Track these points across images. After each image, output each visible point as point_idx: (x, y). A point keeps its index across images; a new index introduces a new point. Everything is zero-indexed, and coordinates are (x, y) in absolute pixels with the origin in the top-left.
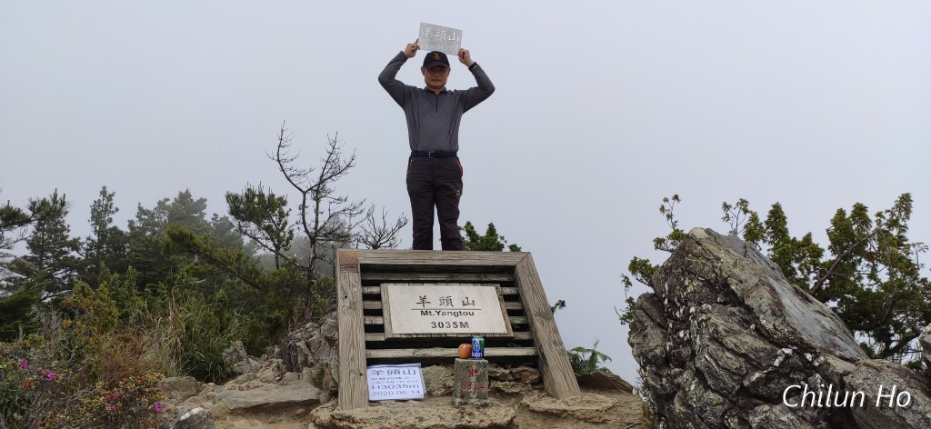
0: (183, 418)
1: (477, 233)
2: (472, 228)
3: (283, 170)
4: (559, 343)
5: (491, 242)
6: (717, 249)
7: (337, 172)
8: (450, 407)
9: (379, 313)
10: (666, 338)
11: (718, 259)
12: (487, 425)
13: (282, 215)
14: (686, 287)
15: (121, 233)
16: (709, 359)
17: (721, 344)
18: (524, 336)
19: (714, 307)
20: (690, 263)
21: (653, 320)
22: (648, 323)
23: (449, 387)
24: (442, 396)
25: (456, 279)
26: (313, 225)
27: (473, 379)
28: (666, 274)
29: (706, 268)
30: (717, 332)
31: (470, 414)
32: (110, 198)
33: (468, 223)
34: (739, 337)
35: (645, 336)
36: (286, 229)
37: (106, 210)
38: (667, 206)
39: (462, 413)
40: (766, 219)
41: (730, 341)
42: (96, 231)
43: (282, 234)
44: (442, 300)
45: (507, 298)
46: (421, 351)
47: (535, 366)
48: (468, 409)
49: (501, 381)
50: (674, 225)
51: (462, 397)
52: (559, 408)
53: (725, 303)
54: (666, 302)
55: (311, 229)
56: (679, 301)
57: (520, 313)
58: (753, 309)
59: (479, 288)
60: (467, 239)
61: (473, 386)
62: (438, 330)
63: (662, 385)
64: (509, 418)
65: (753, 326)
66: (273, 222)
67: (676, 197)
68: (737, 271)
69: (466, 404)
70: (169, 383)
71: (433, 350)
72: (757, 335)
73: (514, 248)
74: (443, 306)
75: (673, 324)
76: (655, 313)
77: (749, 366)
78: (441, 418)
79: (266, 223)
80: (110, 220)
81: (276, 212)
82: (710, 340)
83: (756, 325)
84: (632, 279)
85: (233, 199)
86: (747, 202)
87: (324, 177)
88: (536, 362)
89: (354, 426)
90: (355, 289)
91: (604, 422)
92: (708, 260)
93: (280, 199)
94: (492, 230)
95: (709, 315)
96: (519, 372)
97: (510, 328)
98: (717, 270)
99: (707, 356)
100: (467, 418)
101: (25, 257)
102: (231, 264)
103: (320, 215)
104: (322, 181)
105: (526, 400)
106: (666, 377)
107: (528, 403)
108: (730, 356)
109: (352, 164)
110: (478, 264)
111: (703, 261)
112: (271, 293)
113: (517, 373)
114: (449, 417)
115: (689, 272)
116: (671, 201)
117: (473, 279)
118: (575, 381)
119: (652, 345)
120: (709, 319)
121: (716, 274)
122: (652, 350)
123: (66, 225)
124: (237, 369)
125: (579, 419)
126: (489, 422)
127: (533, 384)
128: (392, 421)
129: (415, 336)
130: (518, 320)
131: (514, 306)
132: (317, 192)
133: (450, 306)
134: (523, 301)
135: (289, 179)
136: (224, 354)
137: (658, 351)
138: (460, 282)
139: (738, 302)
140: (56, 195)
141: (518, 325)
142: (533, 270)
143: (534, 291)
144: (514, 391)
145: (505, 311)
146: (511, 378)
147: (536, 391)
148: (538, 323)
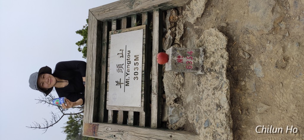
1: (82, 40)
9: (126, 113)
18: (145, 18)
25: (105, 60)
27: (185, 60)
44: (119, 71)
45: (119, 27)
49: (175, 36)
51: (197, 69)
57: (129, 20)
59: (111, 45)
61: (190, 60)
62: (140, 76)
69: (203, 66)
71: (153, 80)
74: (123, 71)
88: (163, 11)
90: (110, 129)
97: (139, 27)
100: (217, 68)
113: (171, 24)
117: (106, 48)
127: (178, 14)
129: (143, 92)
130: (134, 21)
131: (124, 23)
133: (124, 66)
134: (121, 17)
135: (58, 121)
138: (107, 57)
141: (137, 21)
142: (101, 9)
143: (114, 9)
144: (183, 27)
145: (128, 29)
146: (174, 29)
147: (184, 12)
148: (137, 8)
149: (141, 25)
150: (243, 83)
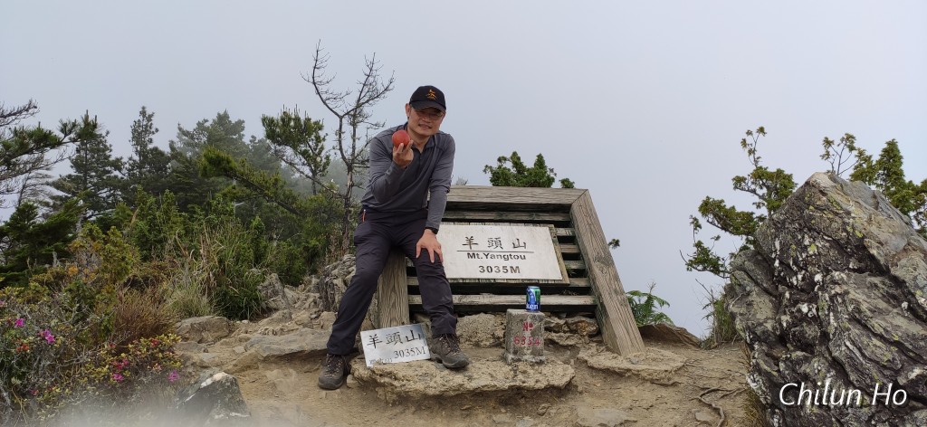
0: (204, 384)
1: (524, 165)
2: (519, 158)
3: (319, 93)
4: (619, 292)
5: (538, 176)
6: (844, 200)
7: (375, 96)
8: (500, 363)
10: (778, 307)
11: (848, 213)
12: (543, 386)
13: (318, 139)
14: (806, 247)
15: (162, 154)
16: (851, 347)
17: (865, 327)
18: (580, 283)
19: (848, 276)
20: (811, 217)
21: (757, 284)
22: (750, 287)
23: (499, 338)
24: (491, 346)
25: (504, 218)
26: (350, 151)
27: (527, 334)
28: (777, 229)
29: (834, 225)
30: (860, 312)
31: (524, 372)
32: (149, 118)
33: (515, 154)
34: (888, 318)
35: (750, 304)
36: (323, 154)
37: (146, 130)
38: (749, 140)
39: (515, 371)
40: (879, 158)
41: (877, 324)
42: (137, 151)
43: (318, 159)
44: (491, 241)
45: (562, 240)
46: (468, 296)
47: (592, 316)
48: (521, 366)
49: (555, 332)
50: (756, 162)
51: (515, 353)
52: (622, 366)
53: (860, 271)
54: (777, 264)
55: (348, 155)
56: (796, 263)
57: (576, 257)
58: (904, 282)
59: (531, 228)
60: (513, 171)
61: (527, 341)
62: (486, 275)
63: (779, 371)
64: (567, 379)
65: (905, 305)
66: (310, 146)
67: (761, 130)
68: (873, 229)
69: (519, 360)
70: (199, 324)
71: (481, 296)
72: (911, 316)
73: (567, 184)
74: (492, 249)
75: (790, 294)
76: (760, 275)
77: (904, 357)
78: (492, 376)
79: (303, 147)
80: (151, 141)
81: (313, 137)
82: (850, 320)
83: (909, 302)
84: (702, 221)
85: (268, 123)
86: (853, 138)
87: (361, 101)
88: (594, 312)
89: (396, 383)
91: (674, 384)
92: (836, 214)
93: (316, 123)
94: (540, 162)
95: (845, 287)
96: (575, 323)
97: (566, 273)
98: (849, 229)
99: (848, 343)
100: (520, 377)
101: (70, 176)
102: (268, 189)
103: (357, 141)
104: (359, 105)
105: (583, 355)
106: (784, 361)
107: (586, 358)
108: (879, 343)
109: (390, 87)
110: (530, 202)
111: (830, 216)
112: (309, 219)
113: (573, 324)
114: (500, 376)
115: (808, 227)
116: (755, 135)
117: (524, 218)
118: (638, 334)
119: (760, 317)
120: (847, 293)
121: (848, 233)
122: (761, 324)
123: (108, 144)
124: (272, 305)
125: (645, 380)
126: (546, 383)
127: (591, 336)
128: (438, 379)
129: (461, 281)
130: (574, 265)
131: (570, 249)
132: (354, 116)
133: (499, 249)
134: (580, 243)
135: (324, 103)
136: (259, 287)
137: (769, 326)
138: (510, 221)
139: (880, 270)
140: (87, 117)
141: (574, 270)
142: (591, 210)
143: (592, 232)
144: (570, 343)
145: (560, 255)
146: (566, 329)
147: (594, 344)
148: (596, 269)
149: (569, 276)
150: (503, 411)
